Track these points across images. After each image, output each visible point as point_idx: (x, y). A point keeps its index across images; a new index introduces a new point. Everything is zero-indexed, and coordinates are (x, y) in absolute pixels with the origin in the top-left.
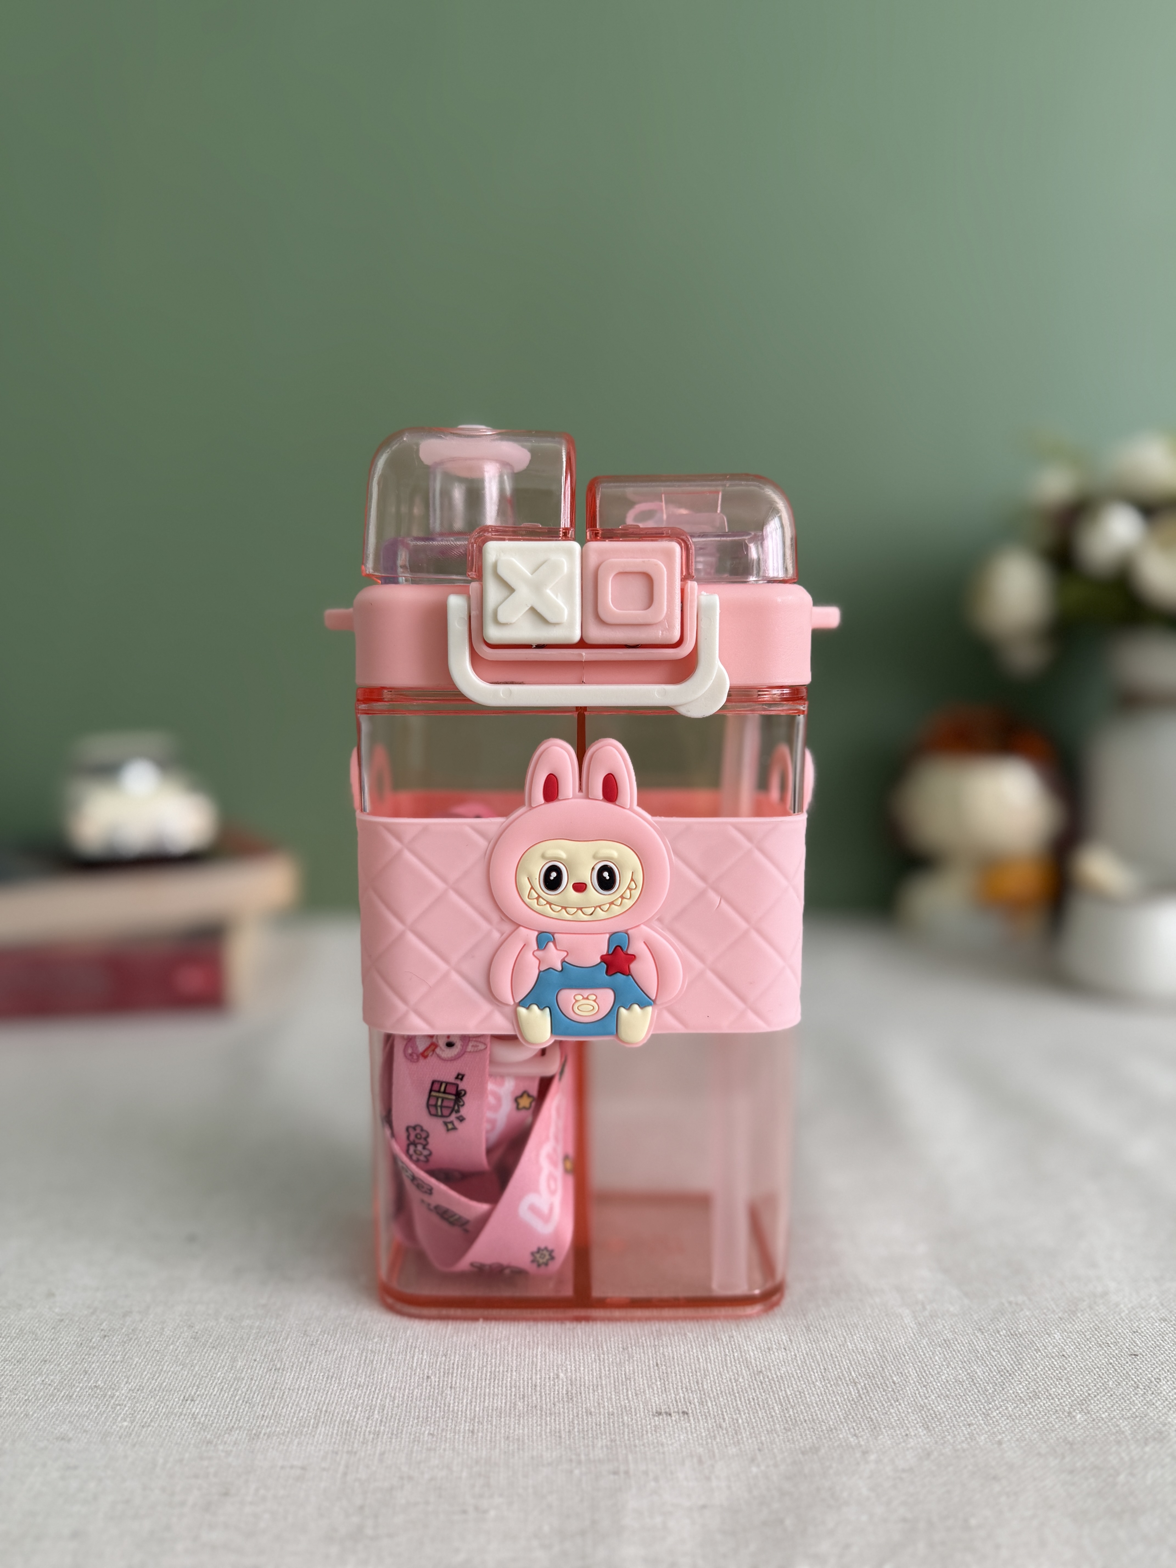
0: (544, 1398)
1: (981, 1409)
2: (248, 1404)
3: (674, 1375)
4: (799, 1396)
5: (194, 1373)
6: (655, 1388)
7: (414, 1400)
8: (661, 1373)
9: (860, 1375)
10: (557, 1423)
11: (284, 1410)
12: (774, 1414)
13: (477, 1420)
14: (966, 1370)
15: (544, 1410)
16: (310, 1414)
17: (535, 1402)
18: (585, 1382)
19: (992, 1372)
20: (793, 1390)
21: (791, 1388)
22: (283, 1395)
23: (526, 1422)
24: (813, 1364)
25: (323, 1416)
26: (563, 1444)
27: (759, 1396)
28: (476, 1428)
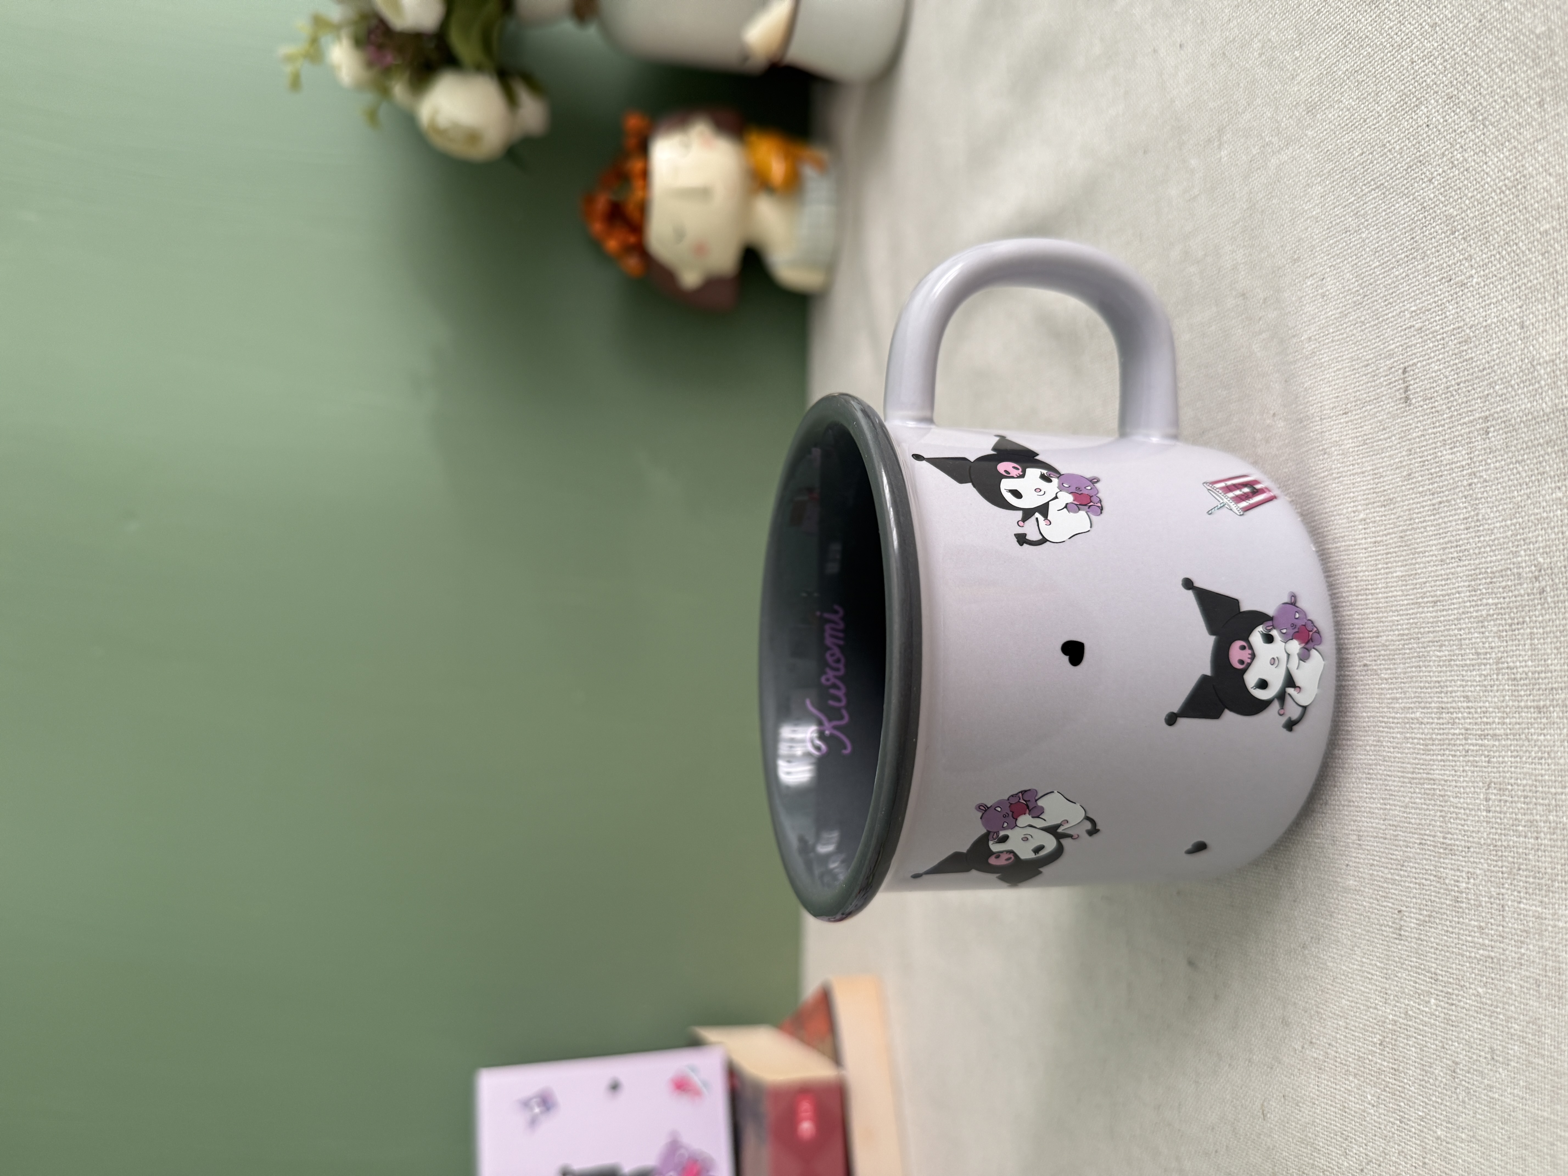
0: (1391, 531)
1: (1393, 55)
2: (1406, 864)
3: (1358, 393)
4: (1381, 252)
5: (1364, 933)
6: (1375, 410)
7: (1396, 675)
8: (1356, 408)
9: (1352, 193)
10: (1422, 510)
11: (1413, 821)
12: (1404, 274)
13: (1420, 600)
14: (1344, 81)
15: (1405, 528)
16: (1417, 790)
17: (1396, 540)
18: (1370, 489)
19: (1346, 54)
20: (1373, 261)
21: (1371, 263)
22: (1393, 825)
23: (1421, 545)
24: (1340, 246)
25: (1419, 776)
26: (1449, 498)
27: (1382, 295)
28: (1430, 599)
